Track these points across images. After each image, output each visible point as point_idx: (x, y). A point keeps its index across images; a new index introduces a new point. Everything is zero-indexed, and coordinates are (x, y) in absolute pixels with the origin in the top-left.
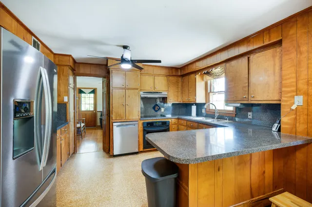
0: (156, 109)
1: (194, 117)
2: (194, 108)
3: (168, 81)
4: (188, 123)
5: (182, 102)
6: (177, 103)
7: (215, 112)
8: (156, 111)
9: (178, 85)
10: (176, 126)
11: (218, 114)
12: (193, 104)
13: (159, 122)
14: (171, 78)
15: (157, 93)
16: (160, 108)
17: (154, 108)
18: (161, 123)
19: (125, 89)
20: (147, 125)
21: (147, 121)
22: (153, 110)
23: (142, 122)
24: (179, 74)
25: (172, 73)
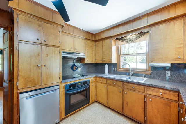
0: (74, 69)
1: (107, 75)
2: (107, 67)
3: (86, 44)
4: (109, 81)
5: (95, 63)
6: (92, 63)
7: (129, 71)
8: (74, 71)
9: (93, 48)
10: (94, 83)
11: (132, 73)
12: (105, 64)
13: (81, 82)
14: (88, 42)
15: (77, 53)
16: (77, 68)
17: (72, 68)
18: (82, 83)
19: (42, 44)
20: (70, 88)
21: (69, 83)
22: (71, 70)
23: (64, 85)
24: (94, 39)
25: (89, 37)
